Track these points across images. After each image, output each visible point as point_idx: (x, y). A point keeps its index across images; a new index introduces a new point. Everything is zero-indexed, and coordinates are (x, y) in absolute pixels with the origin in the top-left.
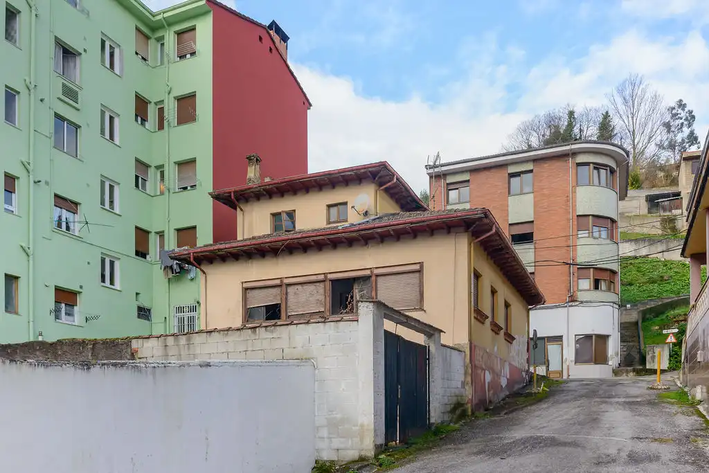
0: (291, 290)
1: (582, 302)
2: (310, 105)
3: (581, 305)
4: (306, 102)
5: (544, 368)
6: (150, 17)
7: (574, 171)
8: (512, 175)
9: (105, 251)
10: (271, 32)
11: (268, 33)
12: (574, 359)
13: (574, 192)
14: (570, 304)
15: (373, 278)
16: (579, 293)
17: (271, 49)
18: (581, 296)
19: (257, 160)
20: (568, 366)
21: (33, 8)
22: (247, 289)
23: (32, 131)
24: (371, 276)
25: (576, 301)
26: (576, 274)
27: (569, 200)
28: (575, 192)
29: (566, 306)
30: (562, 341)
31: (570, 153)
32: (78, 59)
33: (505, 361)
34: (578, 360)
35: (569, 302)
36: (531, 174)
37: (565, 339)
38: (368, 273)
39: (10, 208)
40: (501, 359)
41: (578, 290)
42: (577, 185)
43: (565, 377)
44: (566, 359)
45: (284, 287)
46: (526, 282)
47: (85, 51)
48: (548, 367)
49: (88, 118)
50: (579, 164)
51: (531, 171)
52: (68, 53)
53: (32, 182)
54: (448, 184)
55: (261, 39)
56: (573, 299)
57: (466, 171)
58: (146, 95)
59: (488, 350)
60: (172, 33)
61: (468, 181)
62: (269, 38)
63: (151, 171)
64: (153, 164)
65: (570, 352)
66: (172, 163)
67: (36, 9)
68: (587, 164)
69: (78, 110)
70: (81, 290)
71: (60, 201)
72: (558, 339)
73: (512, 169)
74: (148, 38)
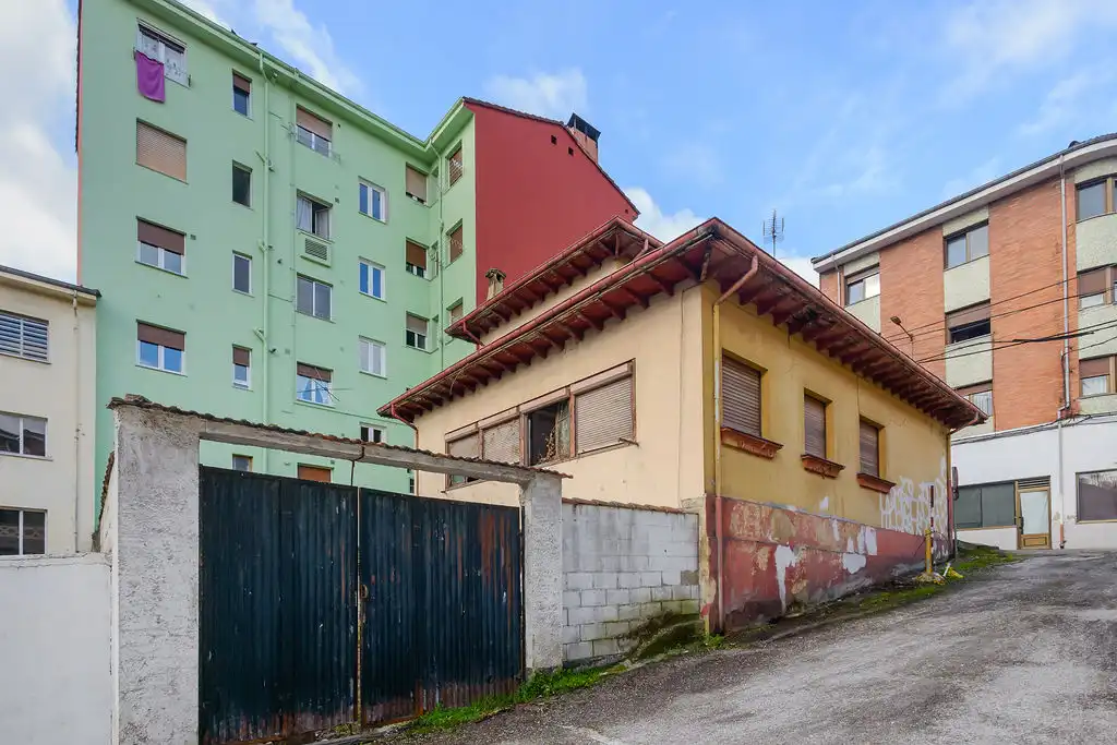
0: (488, 436)
1: (1090, 417)
2: (638, 213)
3: (1090, 421)
4: (631, 210)
5: (1013, 531)
6: (419, 147)
7: (1071, 200)
8: (950, 239)
9: (365, 421)
10: (572, 130)
11: (569, 133)
12: (1075, 514)
13: (1071, 233)
14: (1065, 422)
15: (572, 402)
16: (1083, 403)
17: (571, 151)
18: (1086, 407)
19: (499, 277)
20: (1062, 528)
21: (267, 161)
22: (449, 443)
23: (266, 295)
24: (568, 399)
25: (1078, 415)
26: (1076, 372)
27: (1061, 248)
28: (1074, 233)
29: (1057, 427)
30: (1048, 484)
31: (1062, 172)
32: (330, 211)
33: (858, 526)
34: (1082, 515)
35: (1061, 419)
36: (986, 228)
37: (1054, 483)
38: (562, 393)
39: (243, 383)
40: (843, 523)
41: (1081, 396)
42: (1078, 220)
43: (1056, 545)
44: (1058, 515)
45: (481, 433)
46: (916, 383)
47: (337, 200)
48: (1021, 528)
49: (341, 275)
50: (1080, 187)
51: (985, 223)
52: (319, 208)
53: (266, 351)
54: (847, 278)
55: (554, 140)
56: (1070, 414)
57: (874, 252)
58: (419, 239)
59: (792, 508)
60: (444, 160)
61: (878, 265)
62: (568, 137)
63: (430, 324)
64: (431, 317)
65: (1065, 501)
66: (444, 310)
67: (270, 163)
68: (1101, 180)
69: (328, 267)
70: (332, 466)
71: (305, 369)
72: (1043, 482)
73: (948, 230)
74: (425, 175)
